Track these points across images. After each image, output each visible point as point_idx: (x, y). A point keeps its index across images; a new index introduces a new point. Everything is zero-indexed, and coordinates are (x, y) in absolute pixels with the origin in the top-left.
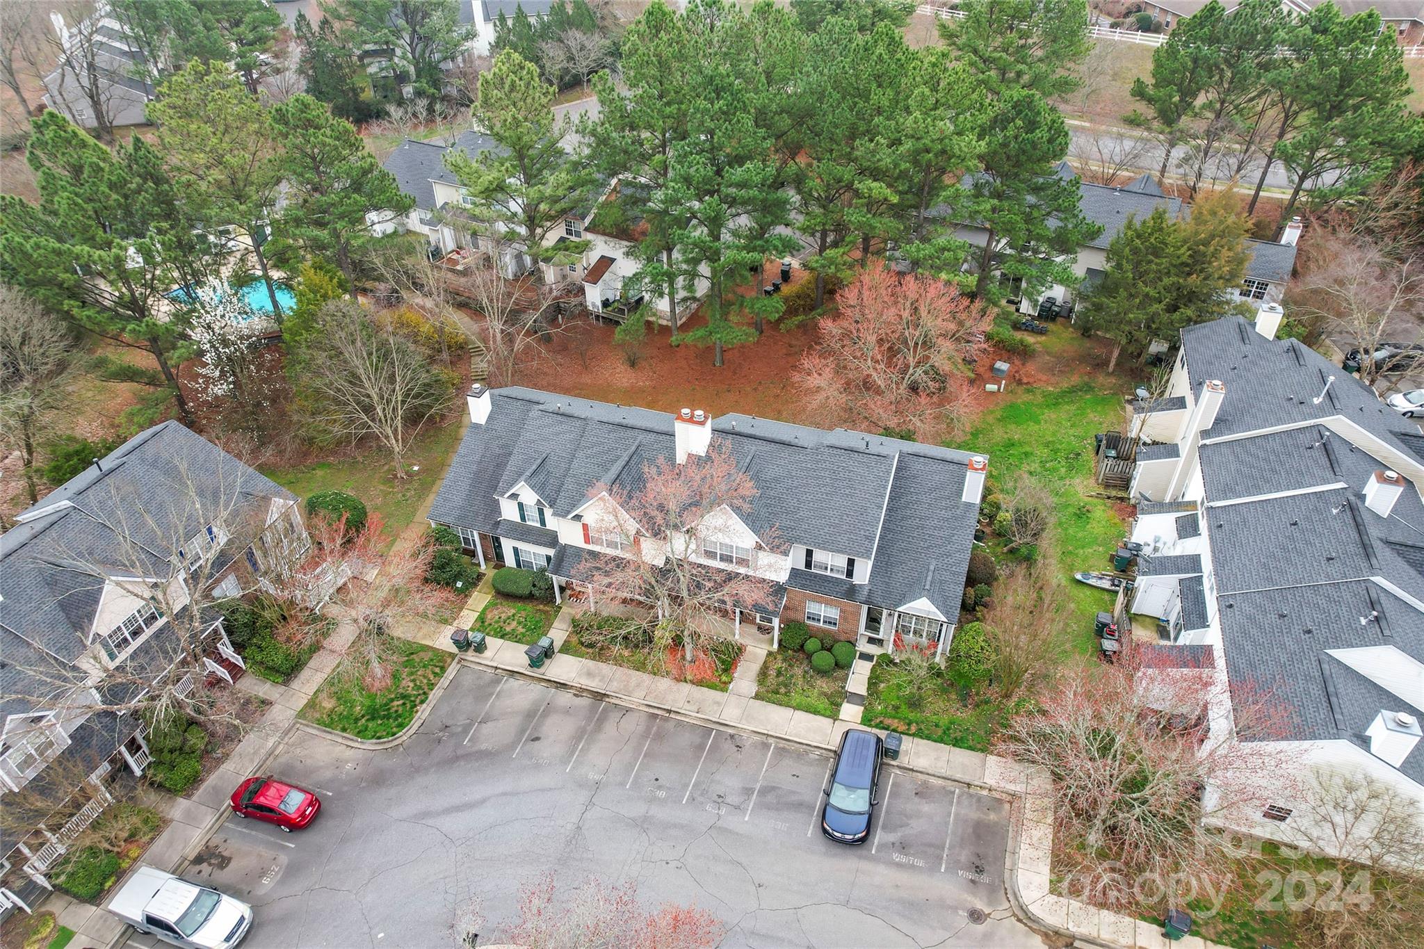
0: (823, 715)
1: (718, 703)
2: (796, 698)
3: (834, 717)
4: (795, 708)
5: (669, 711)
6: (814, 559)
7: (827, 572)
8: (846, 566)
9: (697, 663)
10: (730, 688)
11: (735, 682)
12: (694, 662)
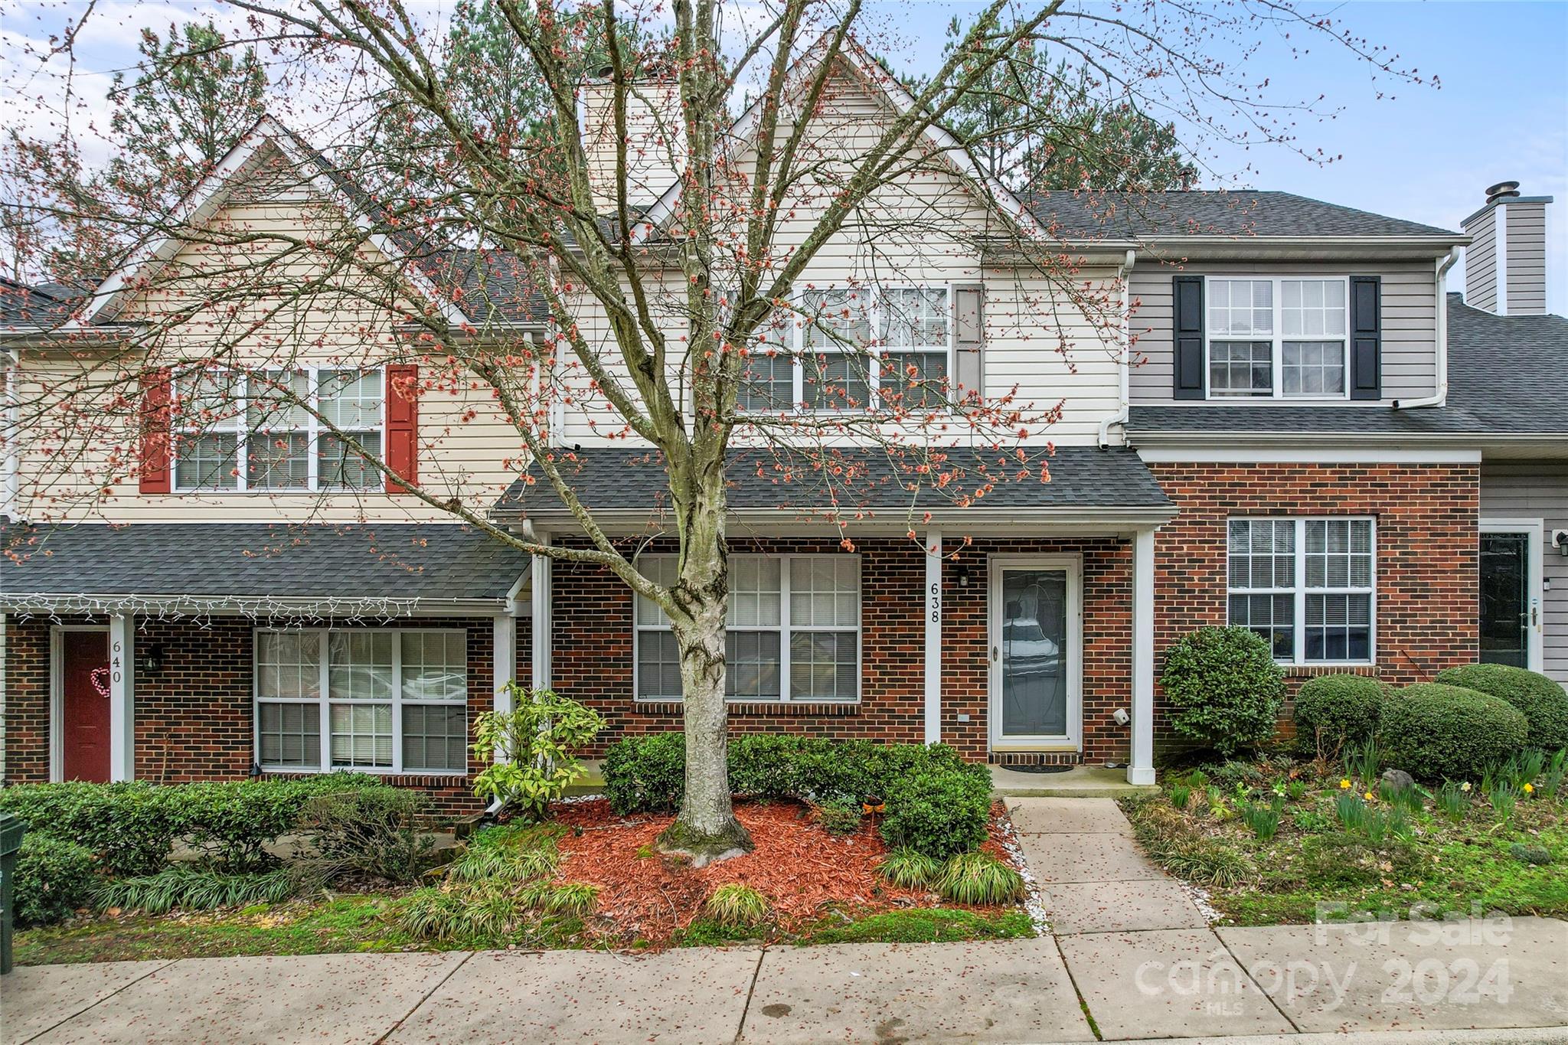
6: (1211, 334)
7: (1271, 394)
8: (1346, 337)
9: (761, 848)
10: (1036, 917)
11: (1044, 895)
12: (740, 845)
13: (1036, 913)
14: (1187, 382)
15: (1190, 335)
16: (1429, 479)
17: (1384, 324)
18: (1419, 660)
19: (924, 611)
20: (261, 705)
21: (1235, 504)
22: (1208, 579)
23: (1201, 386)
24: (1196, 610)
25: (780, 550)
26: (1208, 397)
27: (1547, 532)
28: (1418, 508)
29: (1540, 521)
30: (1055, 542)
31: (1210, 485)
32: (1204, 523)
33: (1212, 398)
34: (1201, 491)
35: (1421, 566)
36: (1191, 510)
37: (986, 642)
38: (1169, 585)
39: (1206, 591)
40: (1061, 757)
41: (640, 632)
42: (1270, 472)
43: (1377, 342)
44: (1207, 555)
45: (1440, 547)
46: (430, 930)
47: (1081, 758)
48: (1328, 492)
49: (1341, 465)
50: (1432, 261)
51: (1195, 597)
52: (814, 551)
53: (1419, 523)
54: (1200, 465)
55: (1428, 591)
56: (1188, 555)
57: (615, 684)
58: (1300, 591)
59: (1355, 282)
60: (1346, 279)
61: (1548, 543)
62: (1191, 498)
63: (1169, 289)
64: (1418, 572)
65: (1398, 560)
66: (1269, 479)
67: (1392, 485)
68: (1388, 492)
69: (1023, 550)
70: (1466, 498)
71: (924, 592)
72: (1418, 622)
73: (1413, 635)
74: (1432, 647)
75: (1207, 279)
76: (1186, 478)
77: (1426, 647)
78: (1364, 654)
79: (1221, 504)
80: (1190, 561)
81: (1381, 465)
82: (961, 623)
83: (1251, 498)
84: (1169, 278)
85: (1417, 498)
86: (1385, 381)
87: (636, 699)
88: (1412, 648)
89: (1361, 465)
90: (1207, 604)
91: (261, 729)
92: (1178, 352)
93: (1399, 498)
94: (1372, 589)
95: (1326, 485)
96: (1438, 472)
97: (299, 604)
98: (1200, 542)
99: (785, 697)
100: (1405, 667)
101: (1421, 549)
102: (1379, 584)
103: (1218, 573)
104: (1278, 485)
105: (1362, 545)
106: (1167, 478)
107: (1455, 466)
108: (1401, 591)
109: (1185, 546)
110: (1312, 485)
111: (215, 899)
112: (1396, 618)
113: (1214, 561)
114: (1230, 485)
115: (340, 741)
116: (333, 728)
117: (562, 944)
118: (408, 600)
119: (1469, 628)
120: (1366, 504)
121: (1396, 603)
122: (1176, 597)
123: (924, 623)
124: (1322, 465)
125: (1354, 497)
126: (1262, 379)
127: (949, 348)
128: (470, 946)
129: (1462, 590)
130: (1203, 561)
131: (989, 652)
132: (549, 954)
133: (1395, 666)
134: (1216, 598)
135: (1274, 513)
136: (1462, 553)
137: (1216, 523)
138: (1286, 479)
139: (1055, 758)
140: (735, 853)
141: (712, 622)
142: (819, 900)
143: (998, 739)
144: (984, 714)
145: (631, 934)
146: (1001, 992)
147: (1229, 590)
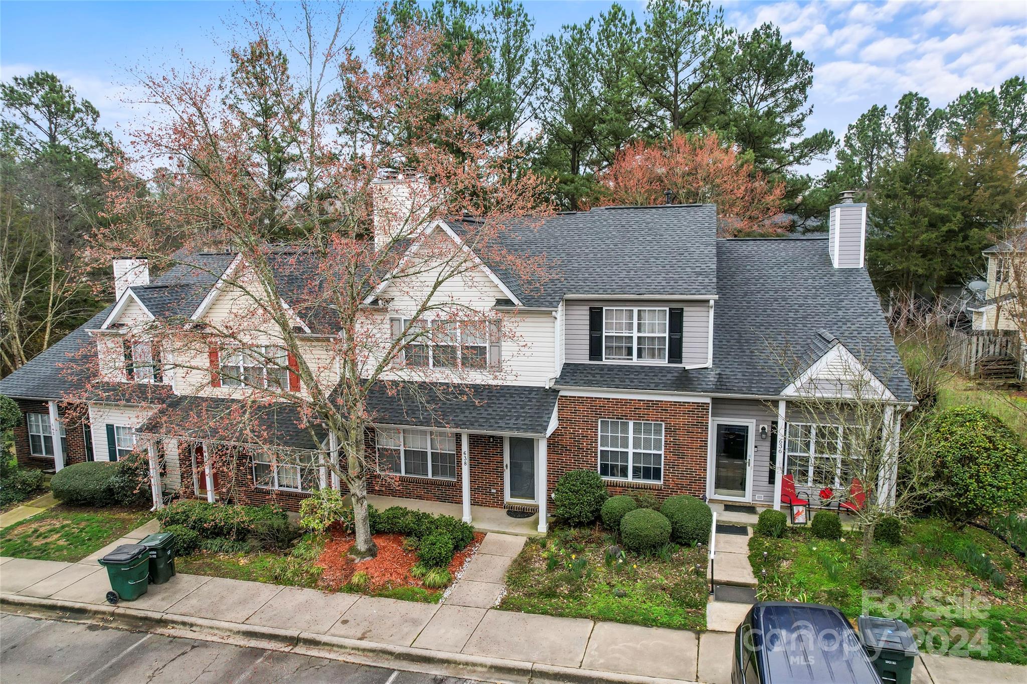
0: (668, 626)
1: (415, 622)
2: (596, 601)
3: (697, 627)
4: (595, 619)
5: (294, 641)
6: (605, 333)
7: (632, 359)
8: (667, 335)
9: (379, 556)
10: (445, 595)
11: (457, 585)
12: (372, 555)
13: (447, 593)
14: (595, 351)
15: (596, 333)
16: (686, 408)
17: (684, 329)
18: (680, 484)
21: (601, 415)
22: (590, 444)
23: (601, 355)
24: (585, 456)
26: (603, 359)
27: (757, 425)
28: (681, 420)
29: (754, 421)
31: (591, 406)
32: (589, 421)
33: (605, 360)
34: (587, 408)
35: (682, 445)
36: (583, 416)
37: (503, 462)
39: (589, 449)
42: (616, 402)
43: (681, 338)
45: (691, 438)
46: (276, 578)
48: (642, 412)
49: (647, 401)
51: (584, 451)
53: (682, 427)
54: (587, 398)
55: (685, 455)
56: (581, 434)
58: (631, 450)
59: (672, 310)
60: (667, 309)
61: (757, 430)
62: (583, 411)
63: (588, 312)
64: (681, 447)
65: (673, 442)
66: (616, 405)
67: (670, 410)
68: (668, 413)
70: (703, 417)
72: (680, 468)
73: (677, 473)
74: (685, 479)
75: (604, 308)
76: (581, 403)
77: (682, 479)
78: (659, 478)
79: (595, 414)
80: (582, 436)
81: (665, 402)
83: (608, 412)
84: (588, 308)
85: (681, 416)
86: (684, 355)
88: (676, 479)
89: (656, 401)
90: (589, 454)
92: (591, 340)
93: (673, 416)
94: (662, 452)
95: (641, 409)
96: (691, 406)
98: (586, 429)
99: (430, 476)
100: (673, 486)
101: (683, 439)
102: (665, 451)
103: (594, 442)
104: (620, 408)
105: (658, 432)
107: (699, 403)
108: (673, 455)
109: (580, 431)
110: (635, 409)
111: (230, 550)
112: (669, 464)
113: (593, 437)
114: (599, 406)
115: (281, 478)
116: (278, 474)
117: (310, 587)
120: (658, 417)
121: (671, 459)
122: (576, 450)
124: (639, 400)
125: (653, 414)
126: (629, 351)
127: (487, 345)
128: (285, 585)
129: (700, 457)
130: (588, 436)
131: (504, 466)
132: (305, 589)
133: (670, 486)
134: (594, 451)
135: (619, 418)
136: (700, 441)
137: (593, 422)
138: (623, 405)
140: (369, 558)
141: (359, 486)
142: (386, 579)
143: (508, 498)
144: (502, 490)
145: (329, 585)
146: (406, 624)
147: (600, 448)
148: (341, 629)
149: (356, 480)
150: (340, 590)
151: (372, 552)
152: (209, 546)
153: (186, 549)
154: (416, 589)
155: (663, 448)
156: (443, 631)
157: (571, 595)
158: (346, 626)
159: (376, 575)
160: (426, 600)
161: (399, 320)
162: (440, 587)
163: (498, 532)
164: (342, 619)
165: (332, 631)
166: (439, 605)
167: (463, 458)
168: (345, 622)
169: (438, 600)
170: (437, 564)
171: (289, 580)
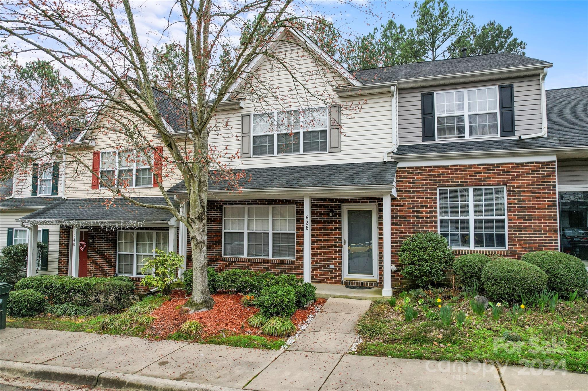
1: (251, 366)
5: (93, 382)
6: (437, 115)
7: (464, 137)
8: (498, 111)
9: (215, 309)
10: (288, 343)
11: (302, 335)
12: (208, 307)
13: (290, 341)
14: (428, 134)
15: (429, 116)
16: (530, 169)
17: (515, 104)
18: (528, 248)
19: (303, 226)
20: (119, 254)
21: (440, 182)
22: (429, 213)
23: (433, 135)
24: (424, 225)
25: (268, 204)
26: (436, 139)
28: (525, 182)
30: (366, 199)
31: (429, 175)
32: (427, 190)
33: (438, 140)
34: (426, 178)
35: (528, 207)
36: (422, 186)
37: (341, 238)
38: (413, 216)
39: (429, 218)
40: (370, 284)
41: (225, 233)
42: (455, 169)
43: (512, 112)
44: (429, 203)
45: (537, 198)
46: (103, 327)
47: (377, 284)
48: (483, 176)
49: (488, 165)
50: (539, 75)
51: (424, 221)
52: (279, 204)
53: (526, 188)
54: (425, 167)
55: (532, 217)
56: (420, 203)
57: (216, 250)
58: (472, 218)
59: (501, 88)
60: (497, 87)
62: (421, 180)
63: (419, 98)
64: (527, 209)
65: (516, 204)
66: (455, 171)
67: (512, 172)
68: (510, 175)
69: (354, 202)
70: (550, 176)
71: (303, 219)
72: (527, 231)
73: (525, 237)
74: (534, 243)
75: (435, 93)
76: (419, 173)
77: (532, 243)
78: (503, 245)
79: (434, 182)
80: (421, 206)
81: (507, 164)
82: (331, 230)
83: (447, 180)
84: (419, 94)
85: (525, 177)
86: (517, 128)
87: (223, 256)
88: (524, 243)
89: (497, 164)
90: (429, 223)
91: (119, 262)
92: (424, 123)
93: (516, 177)
94: (505, 217)
95: (481, 173)
96: (535, 166)
97: (113, 223)
98: (426, 198)
99: (270, 257)
100: (521, 251)
101: (528, 199)
102: (508, 215)
103: (433, 211)
104: (459, 174)
105: (500, 198)
106: (411, 173)
107: (543, 162)
108: (518, 218)
109: (419, 200)
110: (475, 173)
112: (516, 229)
113: (432, 206)
114: (438, 175)
115: (139, 266)
116: (137, 262)
118: (141, 222)
119: (553, 234)
120: (500, 181)
121: (516, 223)
122: (416, 221)
123: (303, 230)
124: (479, 165)
125: (494, 178)
126: (461, 130)
127: (327, 128)
128: (111, 333)
129: (549, 217)
130: (427, 206)
131: (343, 241)
132: (130, 337)
133: (516, 251)
134: (433, 221)
135: (458, 185)
136: (548, 201)
137: (432, 190)
138: (463, 171)
139: (367, 283)
140: (204, 310)
141: (199, 229)
142: (221, 328)
143: (346, 275)
144: (340, 265)
145: (157, 334)
146: (238, 367)
147: (439, 218)
148: (157, 370)
149: (197, 222)
150: (167, 337)
151: (208, 304)
152: (55, 310)
153: (29, 310)
154: (254, 337)
155: (506, 212)
156: (287, 374)
157: (447, 339)
158: (163, 367)
159: (209, 324)
160: (265, 346)
161: (249, 116)
162: (281, 335)
163: (340, 297)
164: (161, 360)
165: (144, 372)
166: (280, 351)
167: (305, 223)
168: (164, 363)
169: (280, 346)
170: (278, 314)
171: (116, 329)
